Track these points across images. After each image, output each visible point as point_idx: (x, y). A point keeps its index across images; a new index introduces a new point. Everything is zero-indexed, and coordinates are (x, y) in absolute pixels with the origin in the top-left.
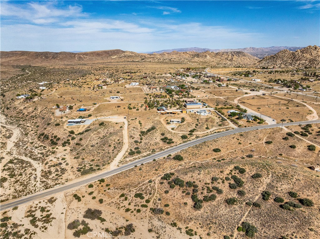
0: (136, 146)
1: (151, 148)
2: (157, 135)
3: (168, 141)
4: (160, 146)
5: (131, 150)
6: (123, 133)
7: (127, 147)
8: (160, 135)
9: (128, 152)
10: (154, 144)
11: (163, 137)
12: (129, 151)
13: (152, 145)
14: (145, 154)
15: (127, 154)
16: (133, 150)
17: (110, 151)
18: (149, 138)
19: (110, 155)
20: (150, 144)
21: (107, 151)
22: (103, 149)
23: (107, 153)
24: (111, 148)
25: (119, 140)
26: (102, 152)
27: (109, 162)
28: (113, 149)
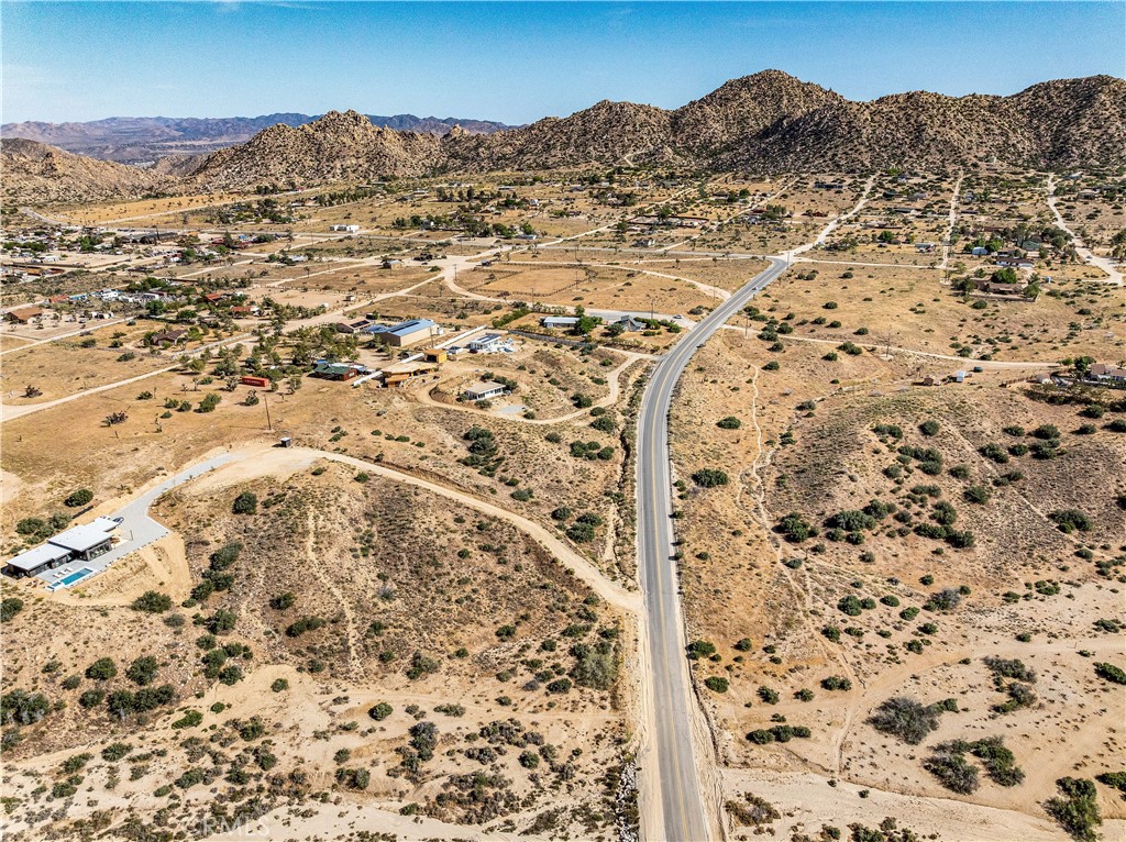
3: (593, 452)
4: (602, 477)
7: (534, 524)
8: (550, 444)
9: (564, 536)
11: (566, 447)
14: (613, 516)
15: (573, 542)
17: (499, 570)
18: (537, 468)
19: (521, 580)
20: (571, 483)
21: (482, 576)
22: (456, 580)
23: (498, 583)
24: (480, 559)
25: (459, 520)
26: (474, 591)
27: (582, 598)
28: (496, 559)
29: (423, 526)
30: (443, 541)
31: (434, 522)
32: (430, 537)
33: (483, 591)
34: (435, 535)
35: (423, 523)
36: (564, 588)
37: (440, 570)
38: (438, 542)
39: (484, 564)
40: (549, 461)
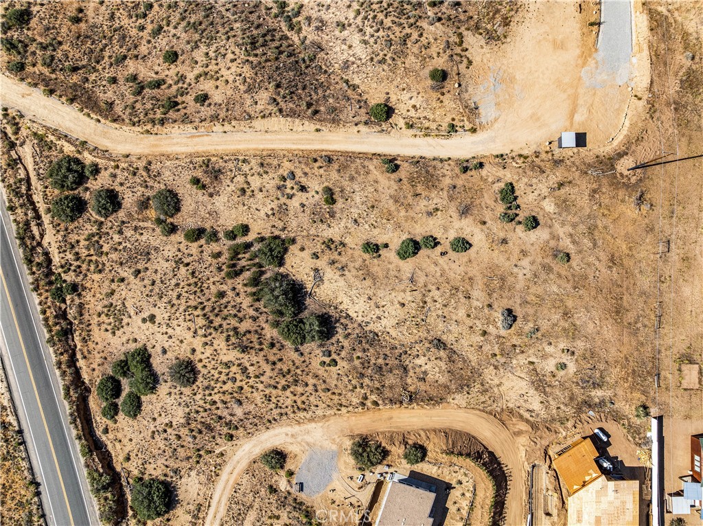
0: (129, 200)
1: (96, 277)
2: (180, 331)
3: (126, 387)
4: (94, 327)
5: (96, 170)
6: (259, 124)
7: (119, 149)
8: (184, 352)
9: (79, 152)
10: (115, 300)
11: (160, 364)
12: (88, 158)
13: (114, 286)
14: (51, 240)
15: (69, 149)
16: (101, 182)
17: (131, 66)
18: (174, 282)
19: (104, 68)
20: (122, 280)
21: (143, 49)
22: (165, 28)
23: (124, 50)
24: (156, 68)
25: (203, 98)
26: (142, 28)
27: (30, 69)
28: (140, 79)
29: (230, 56)
30: (199, 55)
31: (224, 72)
32: (213, 48)
33: (134, 32)
34: (212, 54)
35: (233, 61)
36: (53, 76)
37: (184, 24)
38: (203, 48)
39: (149, 64)
40: (161, 304)
